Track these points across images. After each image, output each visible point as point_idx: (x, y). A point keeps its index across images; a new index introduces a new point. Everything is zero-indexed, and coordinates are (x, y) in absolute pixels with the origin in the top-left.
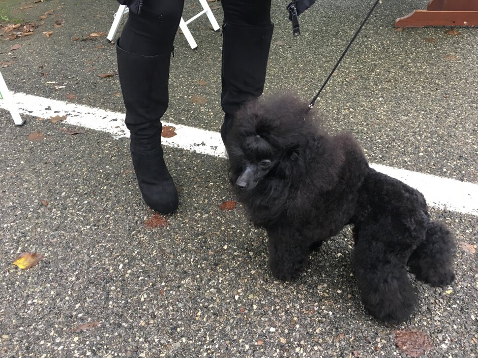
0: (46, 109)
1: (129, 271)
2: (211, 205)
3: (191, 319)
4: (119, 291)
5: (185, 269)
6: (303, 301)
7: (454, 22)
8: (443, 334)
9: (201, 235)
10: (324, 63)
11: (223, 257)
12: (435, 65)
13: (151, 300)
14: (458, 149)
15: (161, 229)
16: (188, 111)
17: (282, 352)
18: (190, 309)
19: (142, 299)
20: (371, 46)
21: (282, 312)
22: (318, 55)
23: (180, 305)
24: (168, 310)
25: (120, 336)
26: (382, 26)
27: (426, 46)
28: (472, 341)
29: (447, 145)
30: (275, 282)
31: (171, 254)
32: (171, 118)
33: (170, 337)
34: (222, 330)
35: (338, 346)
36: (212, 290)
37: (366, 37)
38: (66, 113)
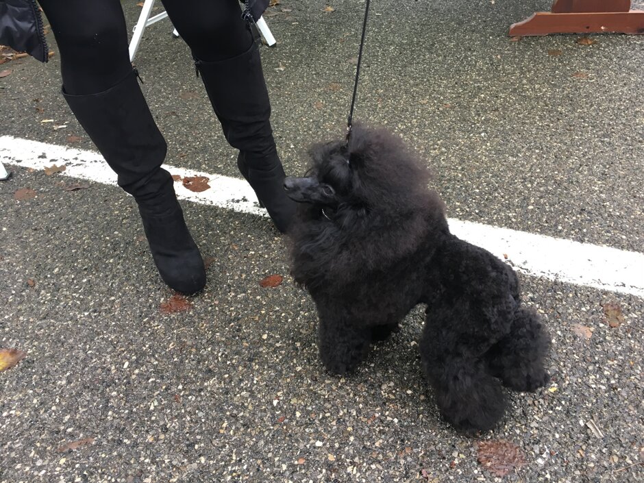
0: (40, 157)
1: (137, 371)
2: (249, 281)
3: (214, 432)
4: (122, 398)
5: (211, 367)
6: (361, 406)
7: (588, 28)
8: (541, 446)
9: (234, 321)
10: (412, 87)
11: (261, 349)
12: (559, 87)
13: (163, 409)
14: (580, 199)
15: (182, 314)
16: (228, 155)
17: (329, 472)
18: (214, 419)
19: (152, 408)
20: (476, 62)
21: (334, 420)
22: (405, 76)
23: (201, 414)
24: (184, 421)
25: (120, 456)
26: (492, 34)
27: (548, 61)
28: (578, 454)
29: (566, 194)
30: (327, 382)
31: (192, 347)
32: (204, 166)
33: (184, 457)
34: (253, 446)
35: (402, 464)
36: (244, 393)
37: (470, 50)
38: (66, 162)
